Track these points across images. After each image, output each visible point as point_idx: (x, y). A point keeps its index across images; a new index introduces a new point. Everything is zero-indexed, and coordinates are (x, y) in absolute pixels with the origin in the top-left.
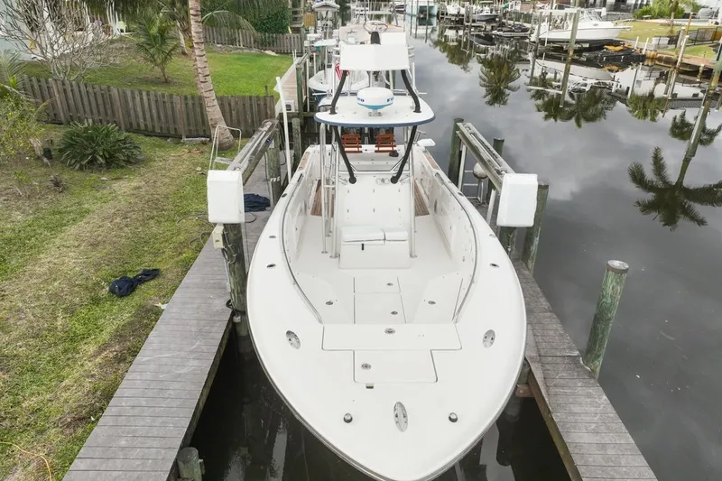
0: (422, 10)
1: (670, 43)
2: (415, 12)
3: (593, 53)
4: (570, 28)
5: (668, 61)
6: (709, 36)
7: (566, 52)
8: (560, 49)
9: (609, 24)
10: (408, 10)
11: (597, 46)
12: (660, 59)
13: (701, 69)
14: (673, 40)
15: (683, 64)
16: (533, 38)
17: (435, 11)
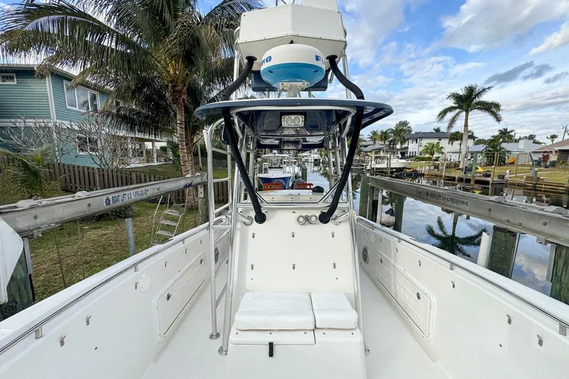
0: (316, 160)
1: (435, 168)
2: (313, 161)
3: (399, 173)
4: (386, 162)
5: (436, 176)
6: (452, 166)
7: (385, 173)
8: (382, 172)
9: (404, 161)
10: (310, 161)
11: (399, 170)
12: (432, 175)
13: (457, 178)
14: (437, 167)
15: (446, 177)
16: (368, 168)
17: (321, 161)
